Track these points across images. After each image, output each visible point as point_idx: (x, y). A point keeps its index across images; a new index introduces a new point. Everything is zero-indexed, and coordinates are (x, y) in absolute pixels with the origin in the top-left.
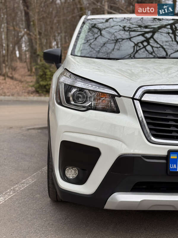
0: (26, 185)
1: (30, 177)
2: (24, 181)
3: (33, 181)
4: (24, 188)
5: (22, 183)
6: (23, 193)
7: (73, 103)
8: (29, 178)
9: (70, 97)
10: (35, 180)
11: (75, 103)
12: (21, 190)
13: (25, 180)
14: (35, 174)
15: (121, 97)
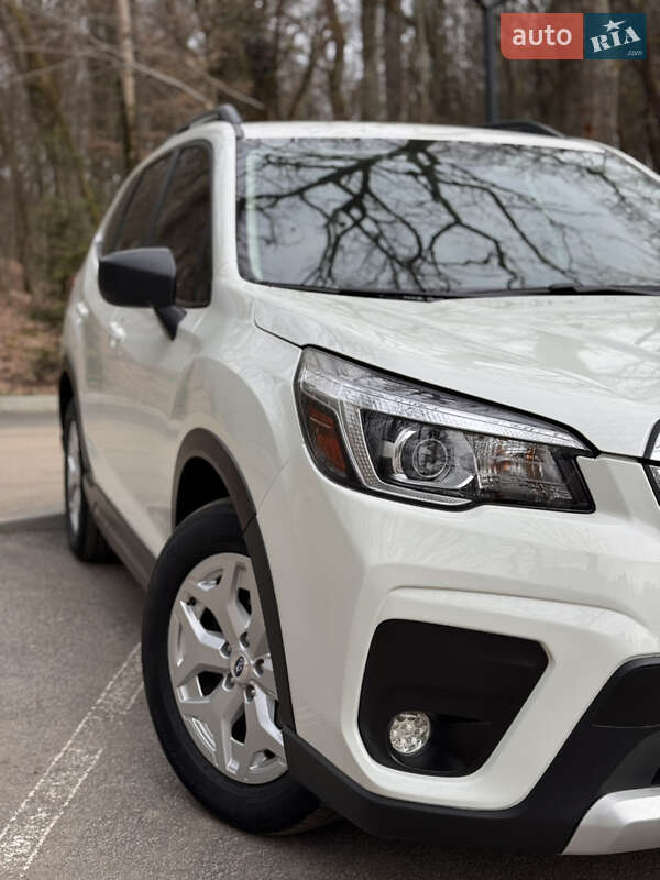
0: (80, 776)
1: (70, 742)
2: (56, 760)
3: (97, 757)
4: (78, 786)
5: (58, 770)
6: (87, 809)
7: (402, 477)
8: (71, 745)
9: (390, 459)
10: (100, 752)
11: (409, 478)
12: (71, 796)
13: (60, 755)
14: (80, 726)
15: (601, 458)
